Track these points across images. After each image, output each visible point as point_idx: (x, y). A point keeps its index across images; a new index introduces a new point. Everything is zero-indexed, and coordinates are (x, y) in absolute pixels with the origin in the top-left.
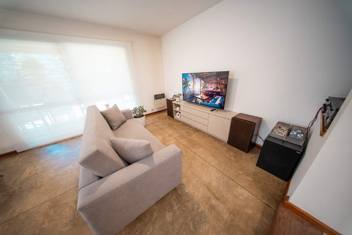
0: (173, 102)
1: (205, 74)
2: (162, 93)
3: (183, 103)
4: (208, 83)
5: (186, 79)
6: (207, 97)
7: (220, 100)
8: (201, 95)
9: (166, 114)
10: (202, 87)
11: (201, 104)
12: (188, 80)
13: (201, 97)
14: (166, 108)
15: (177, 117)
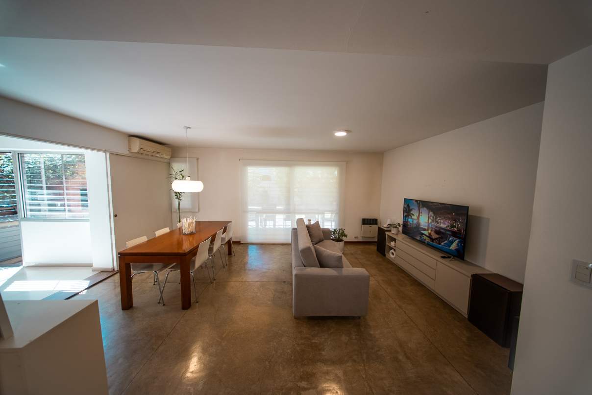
0: (386, 233)
1: (435, 204)
2: (373, 218)
3: (401, 238)
4: (440, 217)
5: (409, 206)
6: (437, 236)
7: (458, 244)
8: (429, 231)
9: (374, 248)
10: (430, 221)
11: (428, 245)
12: (411, 208)
13: (430, 234)
14: (376, 240)
15: (391, 255)
